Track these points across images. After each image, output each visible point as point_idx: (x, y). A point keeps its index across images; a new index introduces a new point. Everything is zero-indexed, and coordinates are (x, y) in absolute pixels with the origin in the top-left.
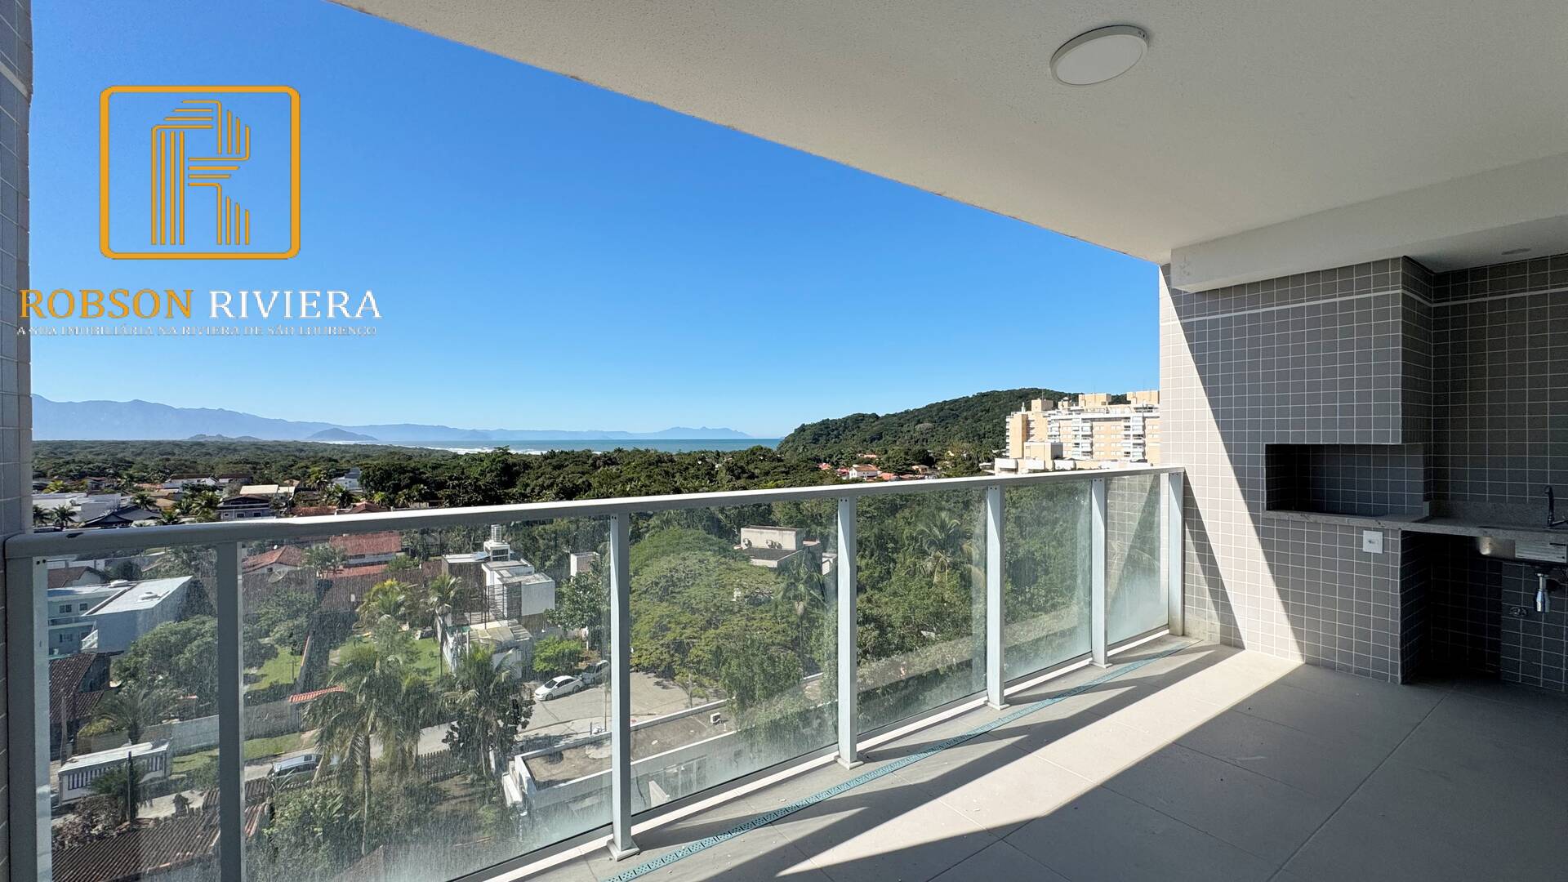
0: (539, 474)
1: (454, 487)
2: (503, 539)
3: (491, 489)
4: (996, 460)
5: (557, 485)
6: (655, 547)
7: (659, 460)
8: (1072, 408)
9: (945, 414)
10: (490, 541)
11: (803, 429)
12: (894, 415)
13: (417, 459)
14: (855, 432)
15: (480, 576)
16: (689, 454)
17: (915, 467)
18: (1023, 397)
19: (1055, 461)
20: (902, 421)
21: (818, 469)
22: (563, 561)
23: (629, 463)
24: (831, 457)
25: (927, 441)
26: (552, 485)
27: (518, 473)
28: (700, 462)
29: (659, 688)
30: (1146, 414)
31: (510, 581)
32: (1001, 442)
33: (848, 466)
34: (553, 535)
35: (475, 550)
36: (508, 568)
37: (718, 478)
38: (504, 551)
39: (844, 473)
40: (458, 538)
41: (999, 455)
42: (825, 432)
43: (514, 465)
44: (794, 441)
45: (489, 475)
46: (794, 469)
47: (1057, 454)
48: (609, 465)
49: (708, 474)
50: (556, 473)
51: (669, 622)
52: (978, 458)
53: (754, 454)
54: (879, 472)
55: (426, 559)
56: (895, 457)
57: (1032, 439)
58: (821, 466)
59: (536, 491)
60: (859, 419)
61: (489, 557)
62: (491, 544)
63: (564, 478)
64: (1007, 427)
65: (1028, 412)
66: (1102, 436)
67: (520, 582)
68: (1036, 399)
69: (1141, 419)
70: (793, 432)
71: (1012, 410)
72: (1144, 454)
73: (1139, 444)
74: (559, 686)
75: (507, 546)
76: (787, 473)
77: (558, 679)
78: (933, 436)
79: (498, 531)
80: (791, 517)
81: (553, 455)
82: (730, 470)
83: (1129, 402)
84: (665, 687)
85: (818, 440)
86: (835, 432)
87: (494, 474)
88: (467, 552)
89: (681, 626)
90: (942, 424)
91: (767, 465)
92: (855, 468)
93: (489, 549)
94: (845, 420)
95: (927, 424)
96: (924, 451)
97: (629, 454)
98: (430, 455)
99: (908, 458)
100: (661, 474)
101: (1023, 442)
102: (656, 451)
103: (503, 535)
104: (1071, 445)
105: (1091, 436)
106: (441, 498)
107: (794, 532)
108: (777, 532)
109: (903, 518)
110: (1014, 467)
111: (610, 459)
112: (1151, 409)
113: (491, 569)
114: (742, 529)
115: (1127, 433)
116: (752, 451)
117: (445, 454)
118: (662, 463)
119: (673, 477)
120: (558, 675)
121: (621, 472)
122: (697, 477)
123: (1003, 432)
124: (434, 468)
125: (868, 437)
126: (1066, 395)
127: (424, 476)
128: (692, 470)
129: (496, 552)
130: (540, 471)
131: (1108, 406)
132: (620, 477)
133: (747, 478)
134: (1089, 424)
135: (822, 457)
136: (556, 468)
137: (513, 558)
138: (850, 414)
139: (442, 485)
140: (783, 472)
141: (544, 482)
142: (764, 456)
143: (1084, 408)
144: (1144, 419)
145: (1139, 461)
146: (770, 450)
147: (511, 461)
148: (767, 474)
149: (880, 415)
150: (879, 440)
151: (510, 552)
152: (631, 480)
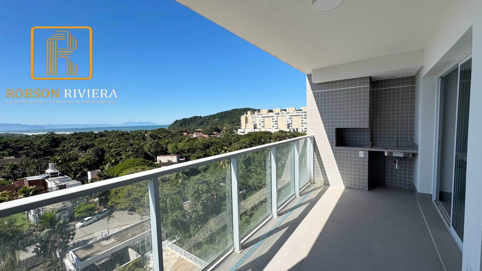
0: (70, 142)
1: (27, 149)
2: (55, 168)
3: (47, 149)
4: (238, 129)
5: (79, 146)
6: (124, 166)
7: (123, 134)
8: (259, 114)
9: (223, 116)
10: (48, 170)
11: (177, 121)
12: (207, 116)
13: (6, 138)
14: (194, 122)
15: (45, 184)
16: (135, 131)
17: (214, 133)
18: (245, 111)
19: (255, 129)
20: (209, 118)
21: (183, 135)
22: (85, 174)
23: (110, 136)
24: (187, 130)
25: (217, 125)
26: (77, 146)
27: (60, 142)
28: (139, 134)
29: (129, 215)
30: (278, 115)
31: (60, 184)
32: (239, 124)
33: (193, 133)
34: (79, 165)
35: (41, 174)
36: (59, 180)
37: (147, 139)
38: (57, 173)
39: (192, 135)
40: (32, 170)
41: (239, 128)
42: (185, 122)
43: (58, 138)
44: (173, 126)
45: (45, 143)
46: (175, 135)
47: (255, 128)
48: (102, 137)
49: (143, 138)
50: (78, 141)
51: (132, 192)
52: (233, 129)
53: (160, 130)
54: (203, 135)
55: (15, 180)
56: (208, 130)
57: (248, 123)
58: (184, 134)
59: (69, 148)
60: (195, 118)
61: (49, 176)
62: (49, 171)
63: (82, 142)
64: (241, 120)
65: (247, 115)
66: (267, 122)
67: (65, 185)
68: (249, 111)
69: (276, 117)
70: (173, 123)
71: (242, 114)
72: (277, 126)
73: (276, 124)
74: (87, 221)
75: (57, 171)
76: (172, 136)
77: (86, 219)
78: (219, 123)
79: (52, 165)
80: (175, 151)
81: (76, 134)
82: (151, 136)
83: (273, 112)
84: (132, 214)
85: (182, 125)
86: (188, 122)
87: (48, 143)
88: (37, 175)
89: (137, 192)
90: (222, 119)
91: (164, 134)
92: (195, 134)
93: (49, 173)
94: (191, 118)
95: (217, 119)
96: (217, 127)
97: (110, 132)
98: (13, 136)
99: (212, 130)
100: (124, 139)
101: (246, 124)
102: (121, 131)
103: (55, 167)
104: (259, 124)
105: (264, 122)
106: (21, 154)
107: (176, 156)
108: (170, 157)
109: (212, 149)
110: (243, 131)
111: (102, 135)
112: (279, 114)
113: (50, 181)
114: (157, 157)
115: (273, 120)
116: (159, 129)
117: (21, 136)
118: (124, 135)
119: (129, 140)
120: (86, 217)
121: (107, 139)
122: (139, 139)
123: (240, 121)
124: (16, 142)
125: (199, 124)
126: (257, 110)
127: (11, 145)
128: (136, 137)
129: (51, 174)
130: (71, 140)
131: (268, 113)
132: (107, 141)
133: (158, 139)
134: (263, 118)
135: (184, 131)
136: (77, 139)
137: (60, 175)
138: (192, 116)
139: (21, 149)
140: (170, 136)
141: (73, 145)
142: (163, 131)
143: (262, 114)
144: (277, 116)
145: (276, 128)
146: (165, 129)
147: (56, 137)
148: (165, 137)
149: (202, 117)
150: (202, 124)
151: (59, 173)
152: (112, 142)
